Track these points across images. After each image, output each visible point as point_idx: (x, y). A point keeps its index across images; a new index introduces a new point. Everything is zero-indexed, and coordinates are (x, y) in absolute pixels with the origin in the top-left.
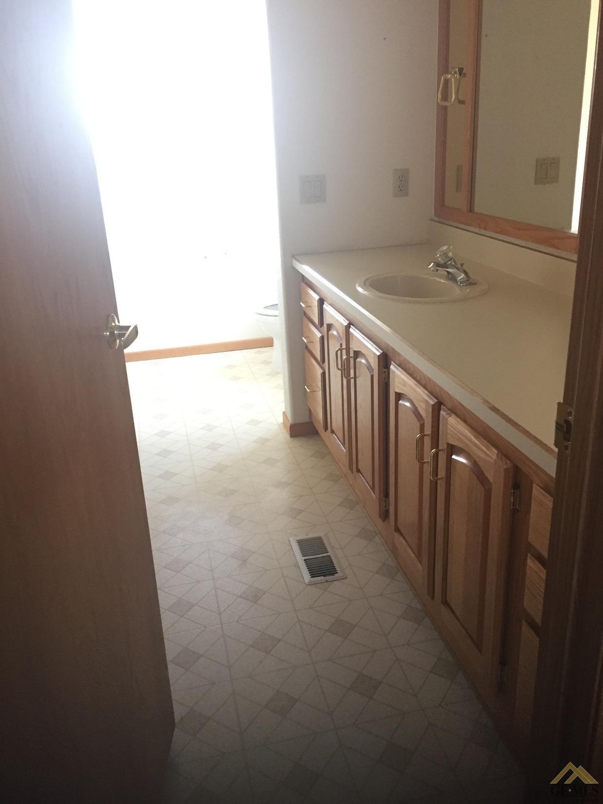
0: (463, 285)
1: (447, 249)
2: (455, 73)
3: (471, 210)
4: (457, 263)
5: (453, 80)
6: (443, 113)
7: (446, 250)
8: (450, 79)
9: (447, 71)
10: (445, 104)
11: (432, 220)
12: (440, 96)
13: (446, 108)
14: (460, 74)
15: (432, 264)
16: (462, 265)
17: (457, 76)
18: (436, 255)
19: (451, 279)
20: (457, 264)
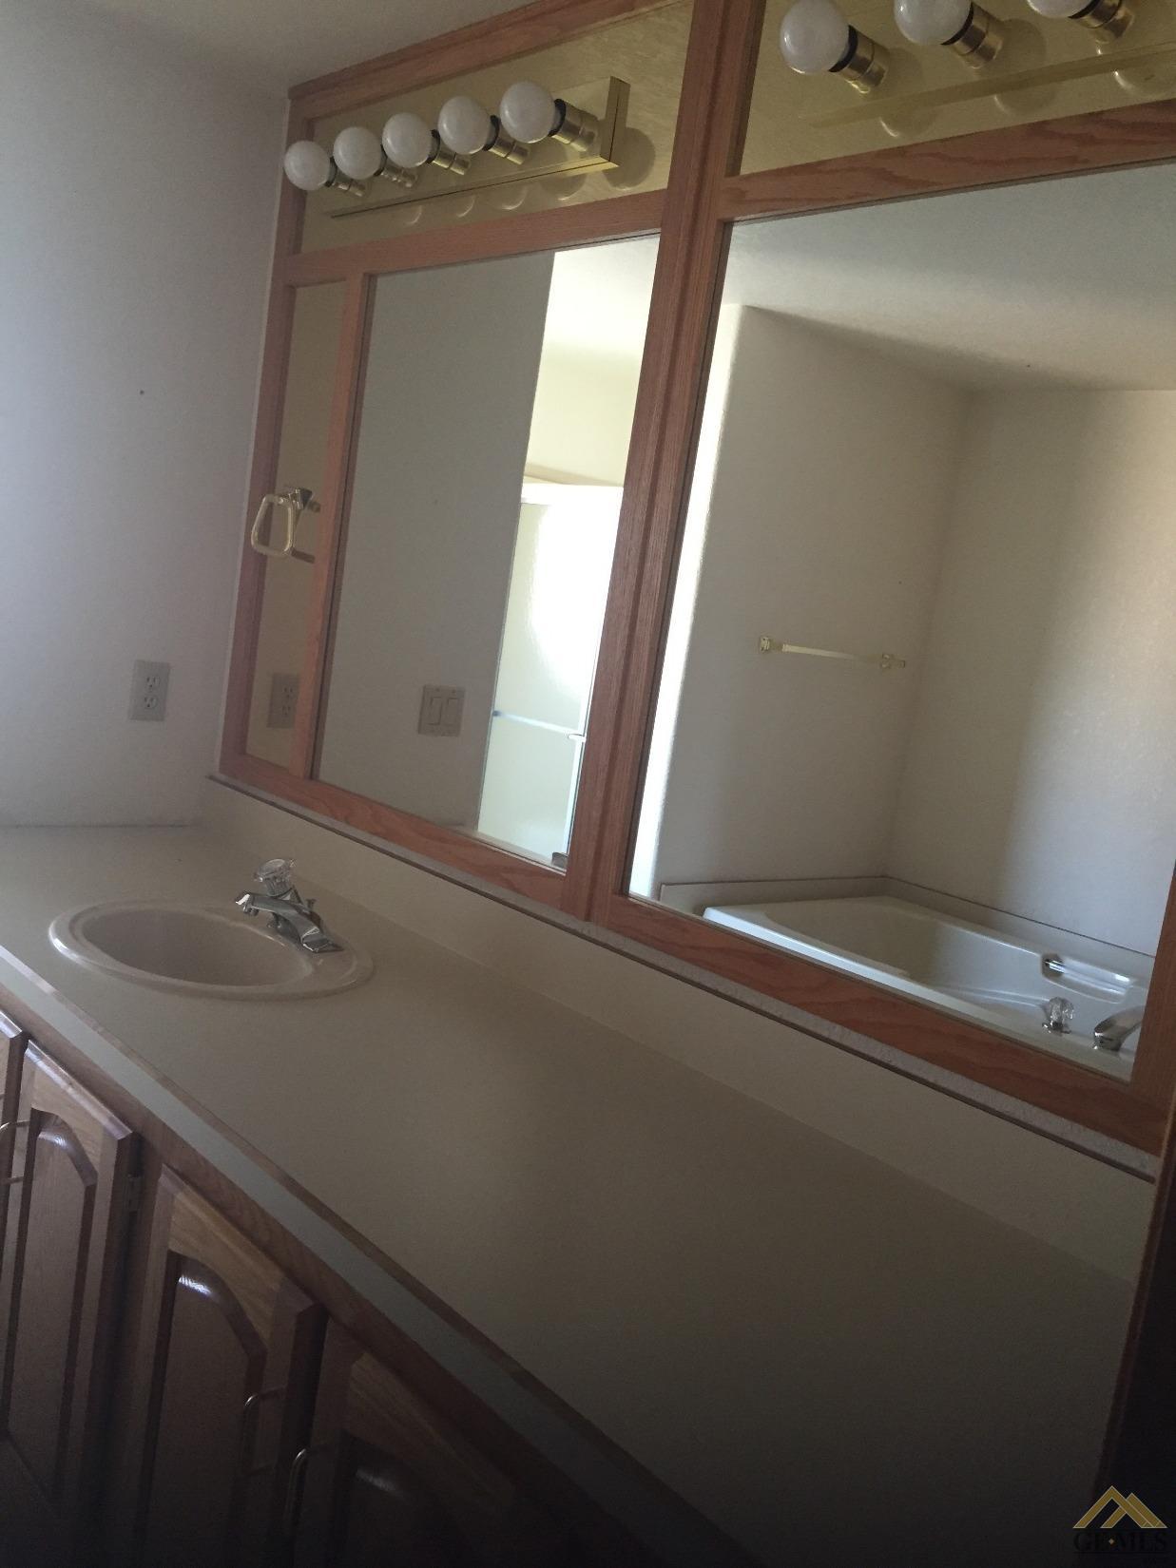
0: (314, 952)
1: (284, 866)
2: (294, 496)
3: (312, 775)
4: (302, 899)
5: (290, 509)
6: (256, 567)
7: (280, 869)
8: (283, 508)
9: (270, 488)
10: (263, 550)
11: (212, 778)
12: (254, 533)
13: (262, 559)
14: (305, 501)
15: (247, 897)
16: (311, 902)
17: (299, 505)
18: (256, 876)
19: (283, 933)
20: (300, 901)
